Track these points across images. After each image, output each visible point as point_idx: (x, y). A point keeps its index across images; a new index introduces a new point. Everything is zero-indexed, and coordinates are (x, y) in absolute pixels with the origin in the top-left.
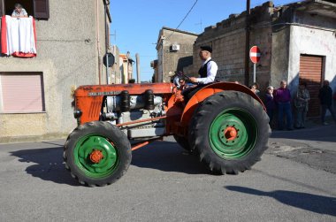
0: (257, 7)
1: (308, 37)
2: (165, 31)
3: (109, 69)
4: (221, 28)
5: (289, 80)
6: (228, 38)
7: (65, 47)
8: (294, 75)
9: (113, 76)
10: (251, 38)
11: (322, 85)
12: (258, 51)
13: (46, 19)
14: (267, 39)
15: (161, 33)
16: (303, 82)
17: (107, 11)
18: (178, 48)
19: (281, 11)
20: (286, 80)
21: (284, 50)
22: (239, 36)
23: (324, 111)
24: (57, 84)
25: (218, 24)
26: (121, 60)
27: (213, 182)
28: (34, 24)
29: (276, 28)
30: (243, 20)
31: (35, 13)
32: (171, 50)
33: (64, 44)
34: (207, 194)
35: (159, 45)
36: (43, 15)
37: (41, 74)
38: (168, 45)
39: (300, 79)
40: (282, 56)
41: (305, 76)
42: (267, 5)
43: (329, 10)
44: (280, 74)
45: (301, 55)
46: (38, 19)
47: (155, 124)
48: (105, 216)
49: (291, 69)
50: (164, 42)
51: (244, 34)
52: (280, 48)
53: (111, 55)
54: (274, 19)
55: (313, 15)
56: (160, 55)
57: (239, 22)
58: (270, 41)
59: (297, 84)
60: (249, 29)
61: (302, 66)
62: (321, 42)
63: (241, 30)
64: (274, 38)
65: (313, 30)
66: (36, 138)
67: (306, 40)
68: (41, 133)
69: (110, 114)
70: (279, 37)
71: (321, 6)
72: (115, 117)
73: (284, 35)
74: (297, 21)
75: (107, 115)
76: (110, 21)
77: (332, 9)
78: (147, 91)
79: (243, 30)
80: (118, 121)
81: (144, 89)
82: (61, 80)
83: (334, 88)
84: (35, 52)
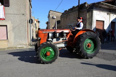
0: (82, 4)
1: (99, 14)
2: (51, 11)
3: (31, 24)
4: (70, 11)
6: (72, 15)
7: (15, 17)
8: (94, 27)
9: (33, 27)
10: (80, 14)
12: (82, 19)
13: (9, 6)
15: (49, 12)
16: (97, 30)
17: (30, 4)
18: (55, 18)
19: (90, 5)
20: (92, 29)
21: (91, 19)
22: (76, 14)
24: (12, 30)
25: (69, 10)
26: (35, 21)
28: (4, 8)
29: (88, 11)
30: (77, 8)
31: (4, 4)
32: (53, 18)
33: (15, 15)
34: (64, 68)
35: (49, 17)
36: (7, 5)
37: (6, 26)
38: (52, 16)
39: (96, 28)
41: (98, 27)
42: (85, 3)
43: (105, 5)
45: (96, 20)
46: (5, 6)
49: (93, 25)
51: (78, 13)
52: (89, 18)
53: (32, 20)
54: (88, 8)
55: (100, 7)
56: (49, 20)
57: (76, 9)
58: (86, 15)
59: (95, 30)
60: (79, 11)
61: (97, 24)
62: (103, 16)
65: (100, 12)
67: (98, 15)
68: (6, 47)
69: (50, 39)
70: (89, 14)
71: (103, 4)
72: (52, 40)
73: (91, 14)
74: (95, 9)
75: (49, 39)
76: (32, 8)
77: (106, 5)
78: (62, 31)
79: (77, 12)
80: (52, 41)
81: (61, 31)
82: (14, 28)
83: (107, 31)
84: (4, 18)
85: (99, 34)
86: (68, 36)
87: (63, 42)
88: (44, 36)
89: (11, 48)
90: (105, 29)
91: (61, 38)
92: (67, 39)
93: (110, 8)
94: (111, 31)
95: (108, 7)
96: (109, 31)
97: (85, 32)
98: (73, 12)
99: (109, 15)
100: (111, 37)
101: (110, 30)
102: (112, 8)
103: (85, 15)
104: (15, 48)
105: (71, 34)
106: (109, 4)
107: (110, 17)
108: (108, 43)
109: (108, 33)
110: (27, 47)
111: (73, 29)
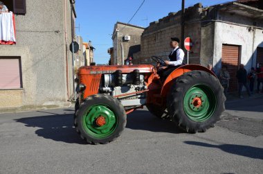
0: (189, 8)
1: (229, 31)
2: (119, 25)
3: (75, 54)
4: (162, 23)
5: (214, 64)
6: (167, 31)
7: (38, 37)
8: (218, 60)
9: (78, 60)
10: (185, 31)
11: (239, 68)
12: (191, 41)
13: (24, 14)
14: (197, 32)
15: (116, 26)
17: (73, 9)
18: (129, 38)
19: (208, 10)
20: (212, 64)
21: (210, 41)
22: (176, 30)
23: (241, 88)
24: (33, 66)
25: (160, 20)
26: (84, 47)
27: (156, 143)
28: (13, 18)
29: (204, 24)
30: (179, 17)
31: (15, 9)
32: (124, 40)
33: (38, 34)
34: (151, 152)
35: (114, 36)
36: (21, 11)
37: (19, 58)
38: (122, 36)
39: (222, 63)
40: (209, 45)
41: (226, 61)
42: (197, 6)
43: (243, 10)
44: (207, 59)
45: (223, 44)
46: (17, 14)
47: (139, 96)
48: (70, 171)
49: (216, 55)
50: (118, 34)
51: (180, 29)
52: (206, 40)
53: (76, 44)
54: (203, 17)
55: (232, 14)
56: (115, 44)
57: (176, 18)
58: (200, 33)
59: (220, 66)
60: (183, 25)
61: (224, 53)
62: (238, 35)
63: (177, 25)
64: (203, 31)
65: (232, 26)
66: (15, 109)
67: (226, 33)
68: (19, 105)
69: (107, 88)
70: (207, 31)
71: (238, 7)
72: (110, 90)
73: (210, 29)
74: (220, 18)
75: (104, 89)
76: (75, 17)
77: (246, 9)
78: (135, 70)
79: (180, 25)
80: (111, 93)
81: (131, 70)
82: (36, 63)
83: (248, 70)
84: (15, 41)
85: (228, 75)
86: (150, 81)
87: (137, 95)
88: (94, 80)
89: (31, 107)
90: (242, 65)
91: (132, 86)
92: (146, 87)
93: (255, 16)
94: (257, 68)
95: (249, 15)
96: (252, 68)
97: (189, 71)
98: (170, 25)
99: (252, 33)
100: (256, 84)
101: (254, 66)
102: (258, 16)
103: (197, 33)
104: (39, 107)
105: (157, 75)
106: (252, 8)
107: (254, 37)
108: (250, 95)
109: (251, 74)
110: (65, 105)
111: (161, 64)
